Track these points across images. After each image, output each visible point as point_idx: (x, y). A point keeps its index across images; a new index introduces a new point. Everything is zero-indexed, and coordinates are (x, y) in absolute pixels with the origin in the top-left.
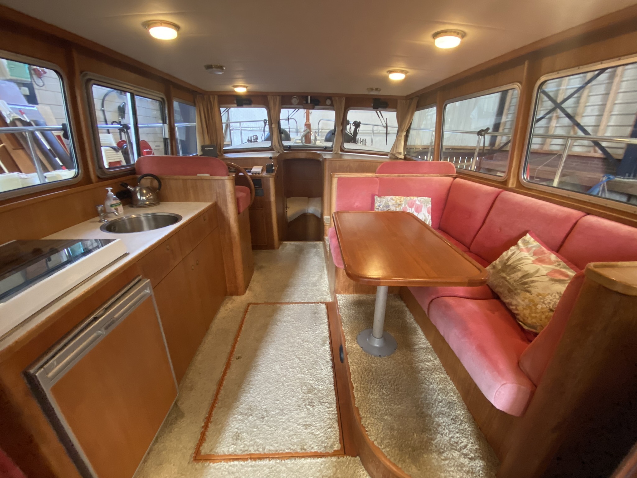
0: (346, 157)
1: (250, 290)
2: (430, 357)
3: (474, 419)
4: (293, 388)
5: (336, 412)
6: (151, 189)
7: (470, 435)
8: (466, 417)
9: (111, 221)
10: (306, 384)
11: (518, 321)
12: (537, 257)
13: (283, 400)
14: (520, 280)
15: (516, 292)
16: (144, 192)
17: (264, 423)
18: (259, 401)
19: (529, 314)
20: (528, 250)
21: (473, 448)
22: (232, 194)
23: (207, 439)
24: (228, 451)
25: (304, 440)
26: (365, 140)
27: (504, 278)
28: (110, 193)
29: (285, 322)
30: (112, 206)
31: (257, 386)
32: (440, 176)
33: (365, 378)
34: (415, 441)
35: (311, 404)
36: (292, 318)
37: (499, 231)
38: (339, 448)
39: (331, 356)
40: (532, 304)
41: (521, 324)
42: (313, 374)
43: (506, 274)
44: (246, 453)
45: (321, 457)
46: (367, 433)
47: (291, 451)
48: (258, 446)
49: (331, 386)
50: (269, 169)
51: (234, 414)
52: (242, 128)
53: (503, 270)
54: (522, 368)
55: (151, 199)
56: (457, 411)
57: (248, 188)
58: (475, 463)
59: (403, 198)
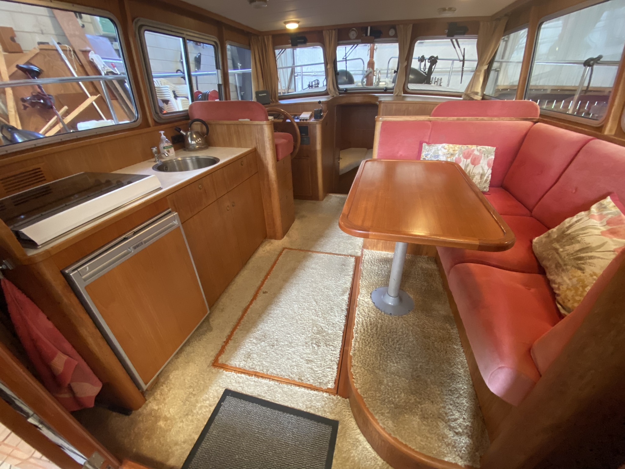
0: (408, 100)
1: (288, 236)
2: (447, 325)
3: (477, 397)
4: (305, 327)
5: (338, 356)
6: (200, 134)
7: (465, 411)
8: (467, 393)
9: (164, 162)
10: (317, 326)
11: (557, 303)
12: (609, 227)
13: (294, 335)
14: (574, 254)
15: (564, 268)
16: (194, 136)
17: (273, 350)
18: (273, 332)
19: (573, 296)
20: (601, 217)
21: (464, 423)
22: (270, 140)
23: (225, 352)
24: (239, 365)
25: (303, 372)
26: (441, 79)
27: (556, 250)
28: (163, 137)
29: (312, 268)
30: (164, 148)
31: (275, 319)
32: (514, 119)
33: (367, 331)
34: (401, 400)
35: (317, 344)
36: (320, 266)
37: (574, 191)
38: (333, 388)
39: (348, 306)
40: (581, 284)
41: (559, 306)
42: (326, 318)
43: (560, 245)
44: (253, 370)
45: (315, 390)
46: (353, 380)
47: (290, 378)
48: (263, 367)
49: (340, 332)
50: (317, 115)
51: (250, 338)
52: (303, 74)
53: (558, 240)
54: (532, 354)
55: (200, 143)
56: (459, 385)
57: (291, 135)
58: (460, 439)
59: (457, 147)
